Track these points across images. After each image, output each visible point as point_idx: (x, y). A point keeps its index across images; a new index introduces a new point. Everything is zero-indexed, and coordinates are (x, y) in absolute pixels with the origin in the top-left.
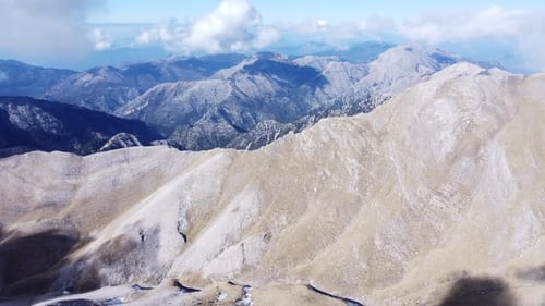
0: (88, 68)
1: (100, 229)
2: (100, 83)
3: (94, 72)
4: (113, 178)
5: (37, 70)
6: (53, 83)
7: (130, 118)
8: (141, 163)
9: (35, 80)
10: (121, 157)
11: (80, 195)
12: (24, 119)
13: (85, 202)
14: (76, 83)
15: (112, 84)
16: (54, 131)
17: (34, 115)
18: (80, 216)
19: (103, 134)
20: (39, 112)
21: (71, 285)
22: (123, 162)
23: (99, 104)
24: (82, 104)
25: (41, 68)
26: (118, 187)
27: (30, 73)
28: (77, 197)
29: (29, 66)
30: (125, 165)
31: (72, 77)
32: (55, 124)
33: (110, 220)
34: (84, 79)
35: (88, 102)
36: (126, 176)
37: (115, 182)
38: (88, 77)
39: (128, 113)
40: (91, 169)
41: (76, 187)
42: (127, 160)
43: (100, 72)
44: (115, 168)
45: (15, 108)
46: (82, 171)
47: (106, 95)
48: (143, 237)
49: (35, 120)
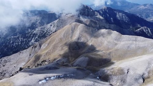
0: (144, 4)
1: (117, 61)
2: (146, 9)
3: (145, 5)
4: (128, 45)
5: (129, 3)
6: (132, 7)
7: (151, 22)
8: (141, 43)
9: (128, 6)
10: (134, 39)
11: (116, 47)
12: (120, 17)
13: (117, 50)
14: (138, 8)
15: (150, 10)
16: (126, 21)
17: (123, 16)
18: (114, 54)
19: (140, 25)
20: (124, 16)
21: (101, 75)
22: (134, 40)
23: (143, 15)
24: (138, 15)
25: (130, 3)
26: (129, 49)
27: (127, 4)
28: (116, 48)
29: (127, 2)
30: (134, 42)
31: (138, 6)
32: (127, 20)
33: (122, 59)
34: (141, 7)
35: (140, 14)
36: (133, 46)
37: (128, 47)
38: (143, 7)
39: (151, 20)
40: (123, 40)
41: (116, 44)
42: (136, 41)
43: (147, 5)
44: (131, 42)
45: (119, 13)
46: (120, 40)
47: (146, 13)
48: (128, 72)
49: (123, 17)
